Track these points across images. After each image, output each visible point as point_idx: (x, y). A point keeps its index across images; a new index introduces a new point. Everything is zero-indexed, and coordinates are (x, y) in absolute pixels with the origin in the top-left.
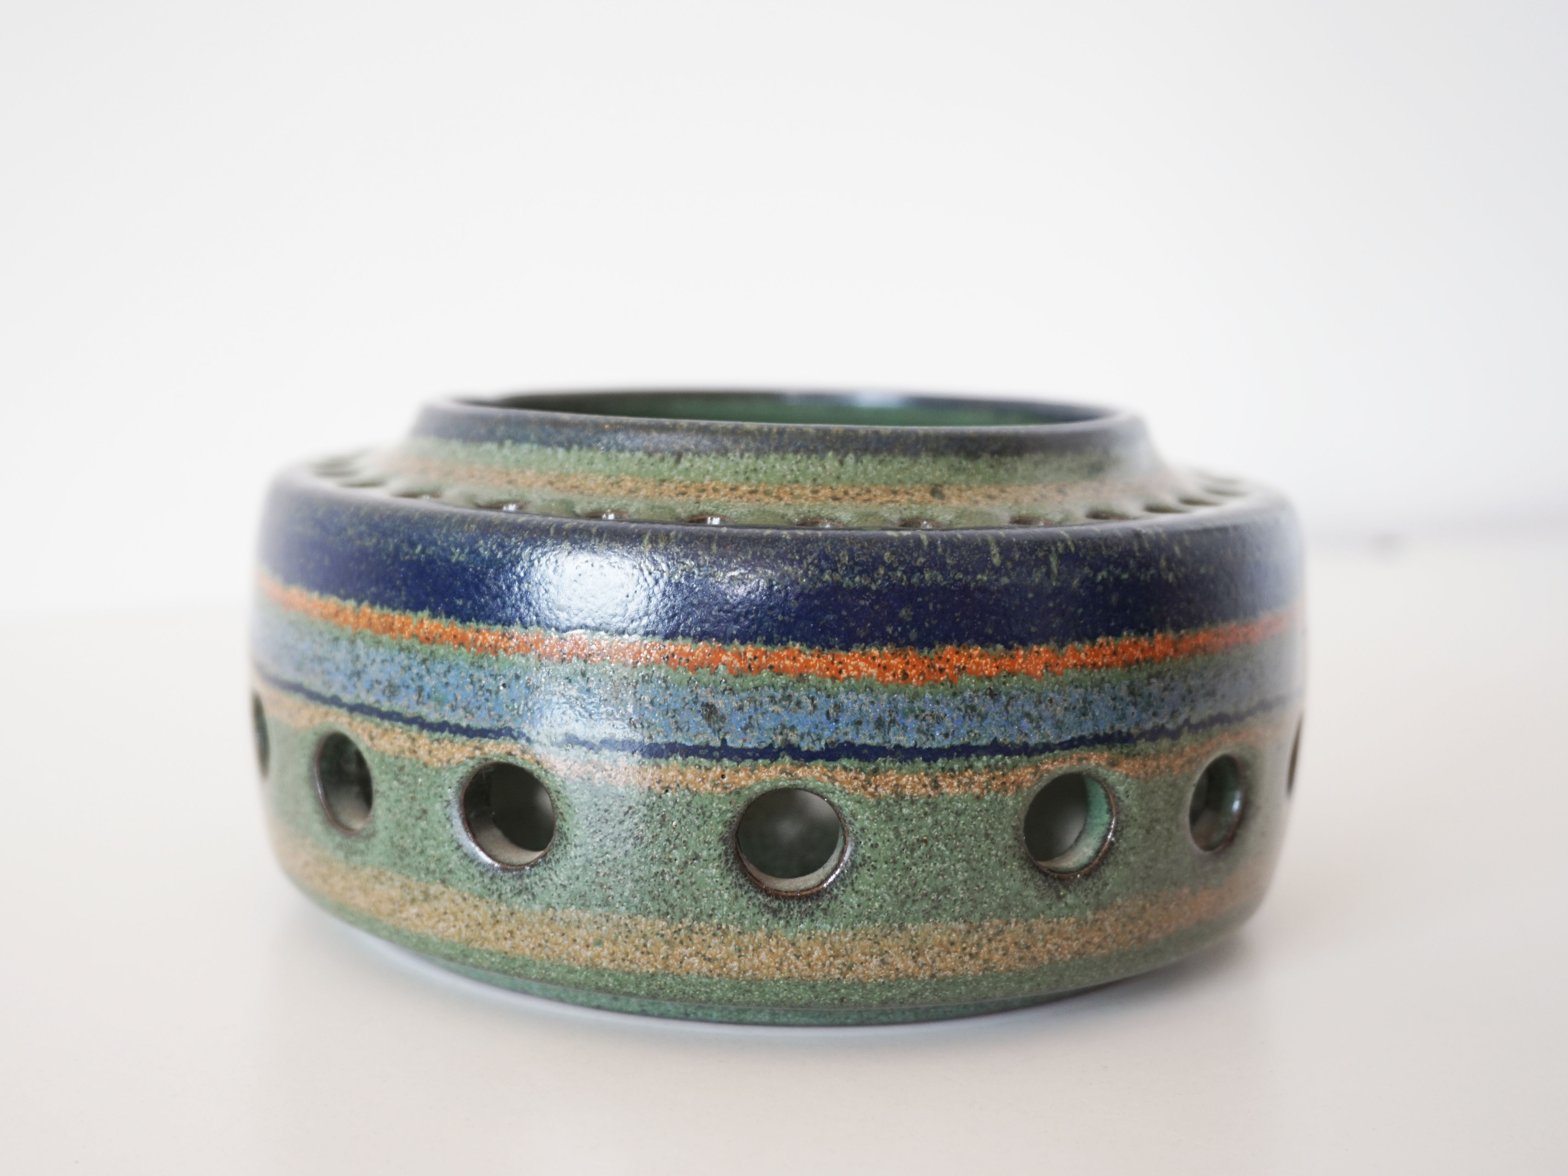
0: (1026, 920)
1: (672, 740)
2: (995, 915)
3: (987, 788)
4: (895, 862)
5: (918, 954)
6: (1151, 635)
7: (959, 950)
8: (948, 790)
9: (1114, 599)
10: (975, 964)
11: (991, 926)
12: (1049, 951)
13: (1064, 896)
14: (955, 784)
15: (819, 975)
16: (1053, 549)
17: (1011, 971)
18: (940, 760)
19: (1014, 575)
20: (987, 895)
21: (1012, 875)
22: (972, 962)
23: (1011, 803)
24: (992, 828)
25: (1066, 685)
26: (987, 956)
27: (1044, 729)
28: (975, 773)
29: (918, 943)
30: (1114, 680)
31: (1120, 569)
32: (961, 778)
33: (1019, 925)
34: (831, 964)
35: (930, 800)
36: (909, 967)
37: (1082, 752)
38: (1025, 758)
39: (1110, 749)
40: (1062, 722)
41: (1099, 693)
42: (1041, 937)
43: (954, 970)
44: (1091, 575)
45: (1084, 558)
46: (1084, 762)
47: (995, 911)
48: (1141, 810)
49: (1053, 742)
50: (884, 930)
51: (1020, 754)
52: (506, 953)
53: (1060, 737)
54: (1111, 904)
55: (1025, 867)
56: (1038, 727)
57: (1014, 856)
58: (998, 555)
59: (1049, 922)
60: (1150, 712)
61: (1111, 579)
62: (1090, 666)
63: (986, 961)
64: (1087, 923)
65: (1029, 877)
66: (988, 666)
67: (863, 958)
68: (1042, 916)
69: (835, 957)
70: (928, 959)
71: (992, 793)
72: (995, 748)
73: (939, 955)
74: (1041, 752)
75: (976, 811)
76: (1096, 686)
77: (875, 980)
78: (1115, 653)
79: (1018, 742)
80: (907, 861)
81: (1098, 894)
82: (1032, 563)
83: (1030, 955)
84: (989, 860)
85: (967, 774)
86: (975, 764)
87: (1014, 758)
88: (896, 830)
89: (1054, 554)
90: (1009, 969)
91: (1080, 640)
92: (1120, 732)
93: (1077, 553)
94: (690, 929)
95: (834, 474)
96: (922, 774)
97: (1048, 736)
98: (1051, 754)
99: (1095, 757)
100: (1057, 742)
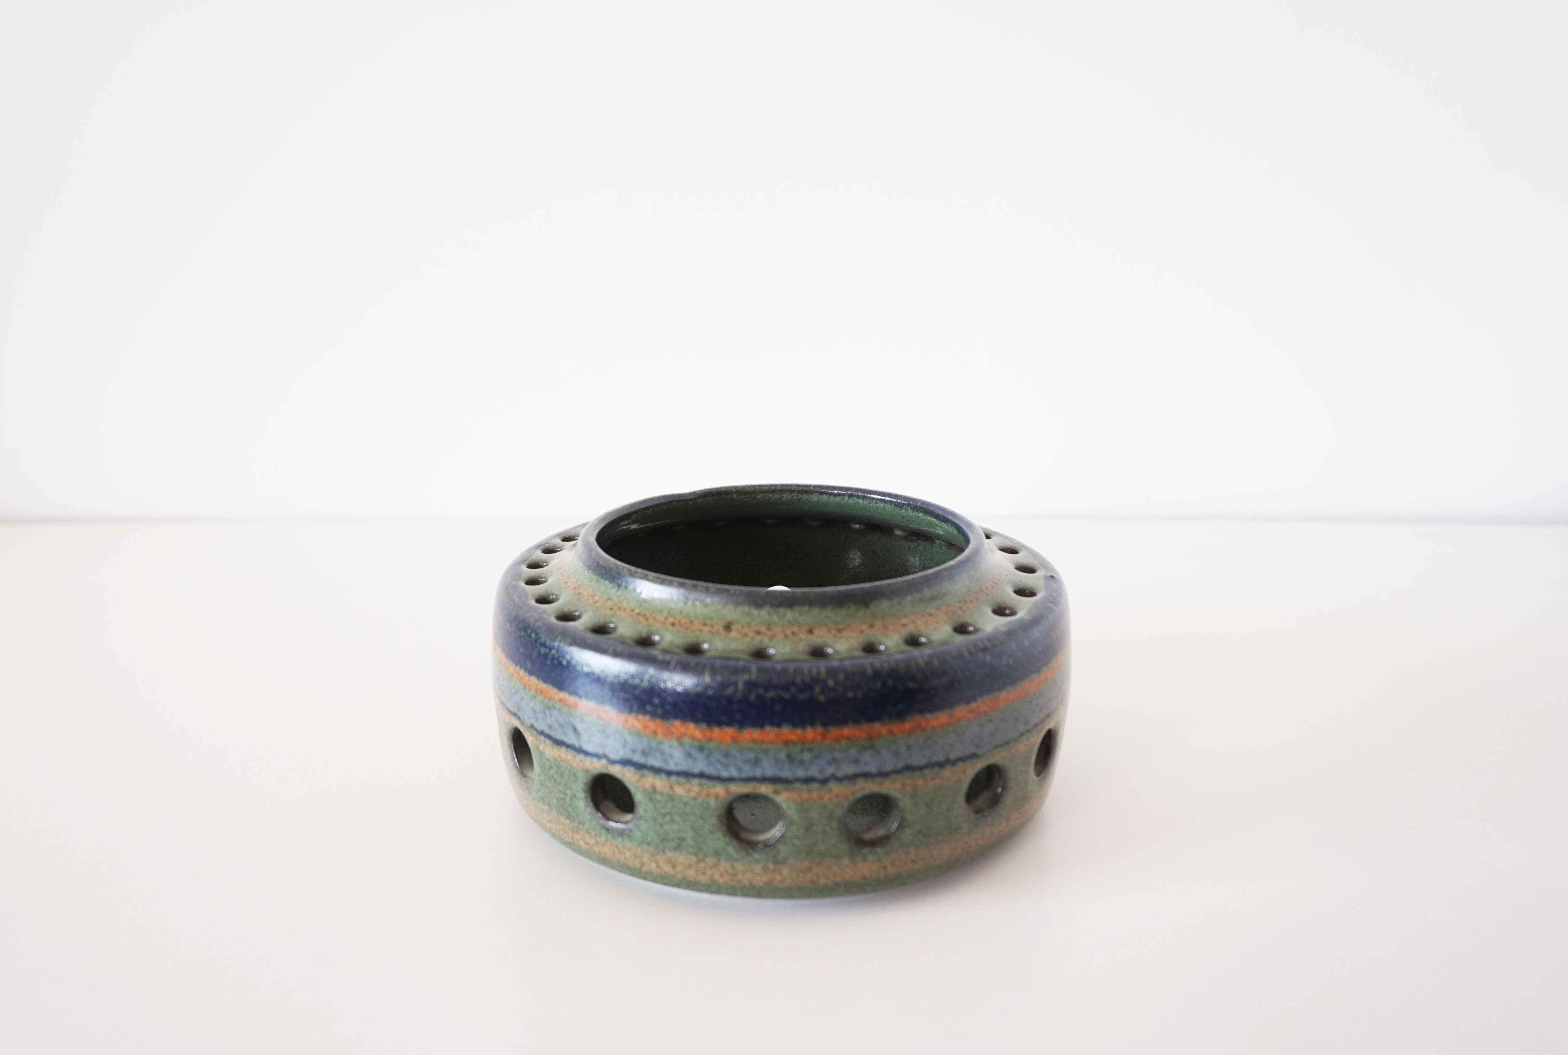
0: (731, 862)
1: (564, 740)
2: (711, 856)
3: (699, 794)
5: (674, 867)
6: (804, 728)
7: (695, 869)
8: (678, 791)
9: (777, 707)
12: (748, 879)
18: (673, 776)
22: (704, 875)
23: (713, 803)
24: (704, 814)
25: (744, 749)
26: (711, 875)
27: (731, 770)
28: (692, 786)
30: (776, 749)
38: (719, 782)
39: (773, 785)
40: (742, 768)
41: (766, 755)
42: (741, 871)
44: (764, 694)
46: (758, 789)
48: (801, 817)
57: (719, 829)
60: (803, 768)
66: (698, 733)
67: (648, 861)
70: (679, 869)
72: (701, 776)
73: (684, 868)
83: (736, 879)
87: (713, 781)
88: (654, 805)
91: (754, 727)
92: (780, 777)
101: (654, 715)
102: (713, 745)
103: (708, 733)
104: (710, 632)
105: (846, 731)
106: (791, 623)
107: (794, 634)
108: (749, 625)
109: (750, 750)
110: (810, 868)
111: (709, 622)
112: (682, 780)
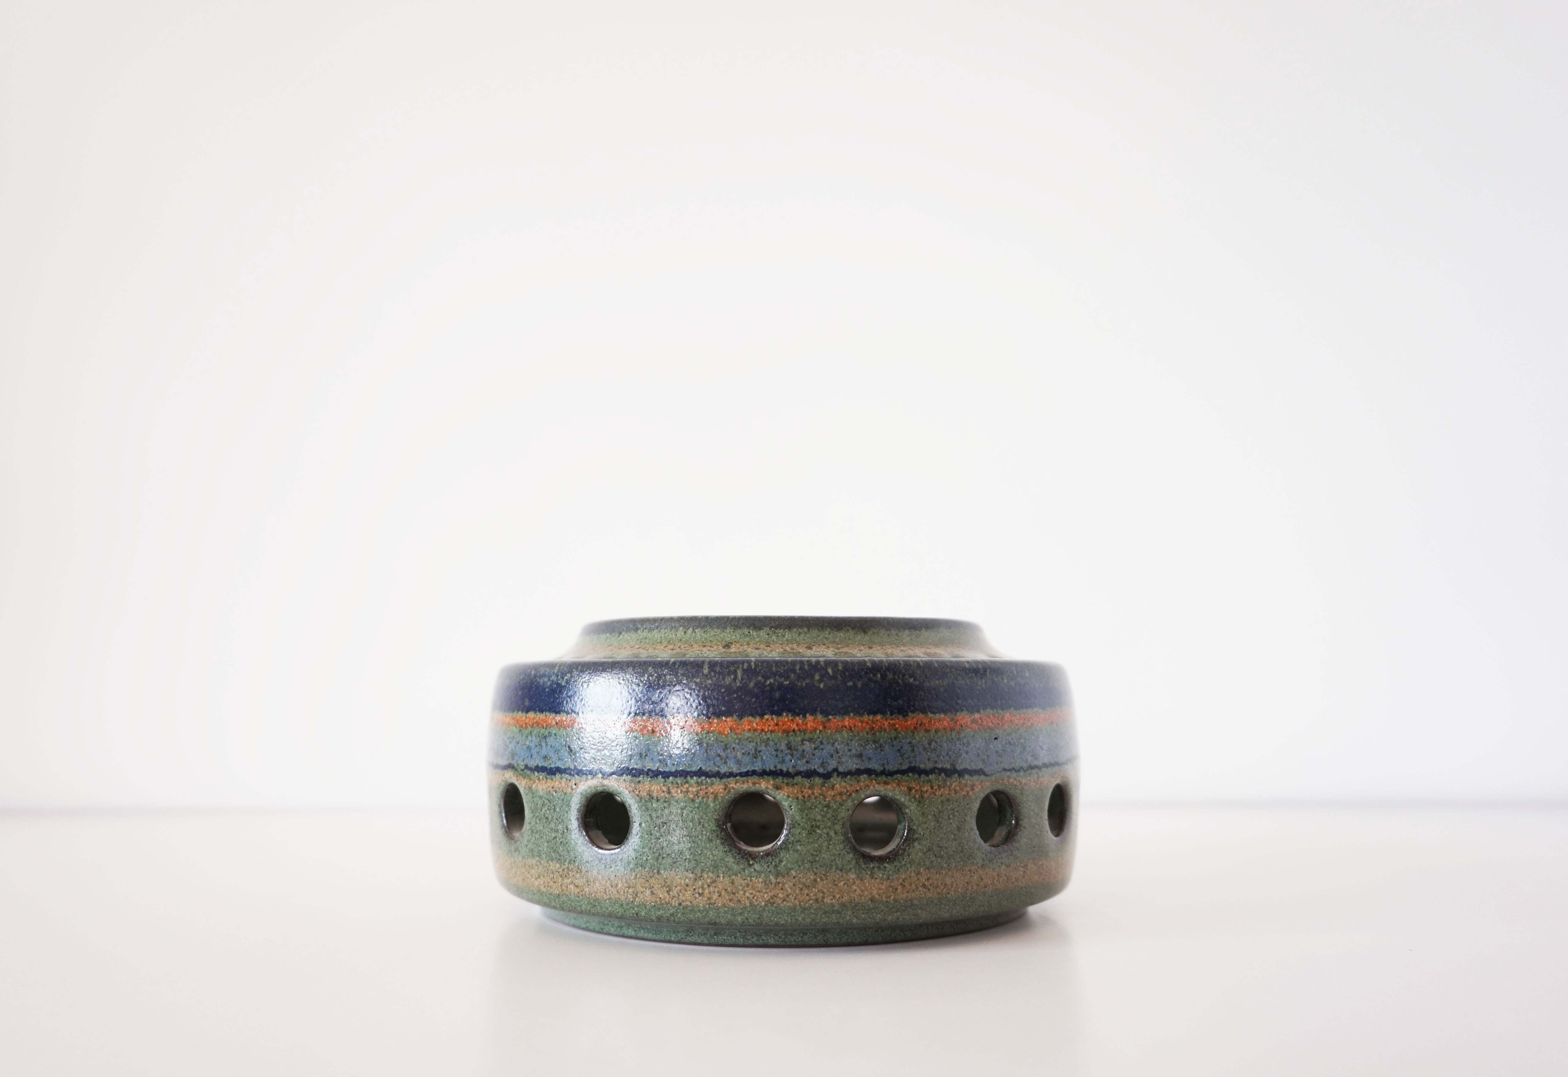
0: (730, 876)
1: (557, 766)
2: (709, 871)
3: (697, 794)
4: (651, 834)
5: (670, 890)
6: (804, 716)
7: (692, 890)
8: (675, 795)
9: (777, 695)
10: (702, 899)
11: (708, 877)
12: (748, 898)
13: (753, 864)
14: (679, 792)
15: (623, 898)
16: (741, 666)
17: (725, 907)
18: (671, 778)
19: (714, 679)
20: (703, 858)
21: (717, 848)
22: (701, 898)
23: (712, 805)
24: (702, 818)
25: (744, 740)
26: (709, 896)
27: (730, 764)
28: (690, 786)
29: (668, 883)
30: (776, 740)
31: (783, 679)
32: (682, 788)
33: (725, 879)
34: (627, 892)
35: (666, 800)
36: (666, 898)
37: (755, 779)
38: (718, 779)
39: (774, 779)
40: (741, 761)
41: (766, 746)
42: (741, 888)
43: (691, 902)
44: (763, 681)
45: (760, 672)
46: (757, 785)
47: (709, 868)
48: (803, 818)
49: (735, 772)
50: (650, 874)
51: (715, 777)
52: (516, 885)
53: (740, 770)
54: (788, 874)
55: (725, 844)
56: (726, 763)
57: (717, 836)
58: (707, 669)
59: (745, 879)
60: (804, 761)
61: (776, 684)
62: (759, 731)
63: (709, 899)
64: (772, 883)
65: (728, 850)
66: (696, 726)
67: (642, 889)
68: (739, 875)
69: (629, 888)
70: (675, 893)
71: (700, 798)
72: (700, 773)
73: (681, 891)
74: (728, 777)
75: (692, 807)
76: (764, 742)
77: (650, 904)
78: (777, 725)
79: (714, 770)
80: (658, 834)
81: (776, 866)
82: (726, 673)
83: (736, 899)
84: (702, 837)
85: (685, 786)
86: (690, 781)
87: (712, 779)
88: (650, 815)
89: (741, 669)
90: (724, 905)
91: (752, 715)
92: (781, 770)
93: (755, 669)
94: (568, 868)
95: (679, 638)
96: (662, 785)
97: (732, 768)
98: (734, 779)
99: (764, 783)
100: (738, 772)
101: (652, 713)
102: (712, 737)
103: (707, 725)
105: (847, 721)
108: (748, 644)
109: (750, 740)
111: (708, 644)
112: (680, 780)
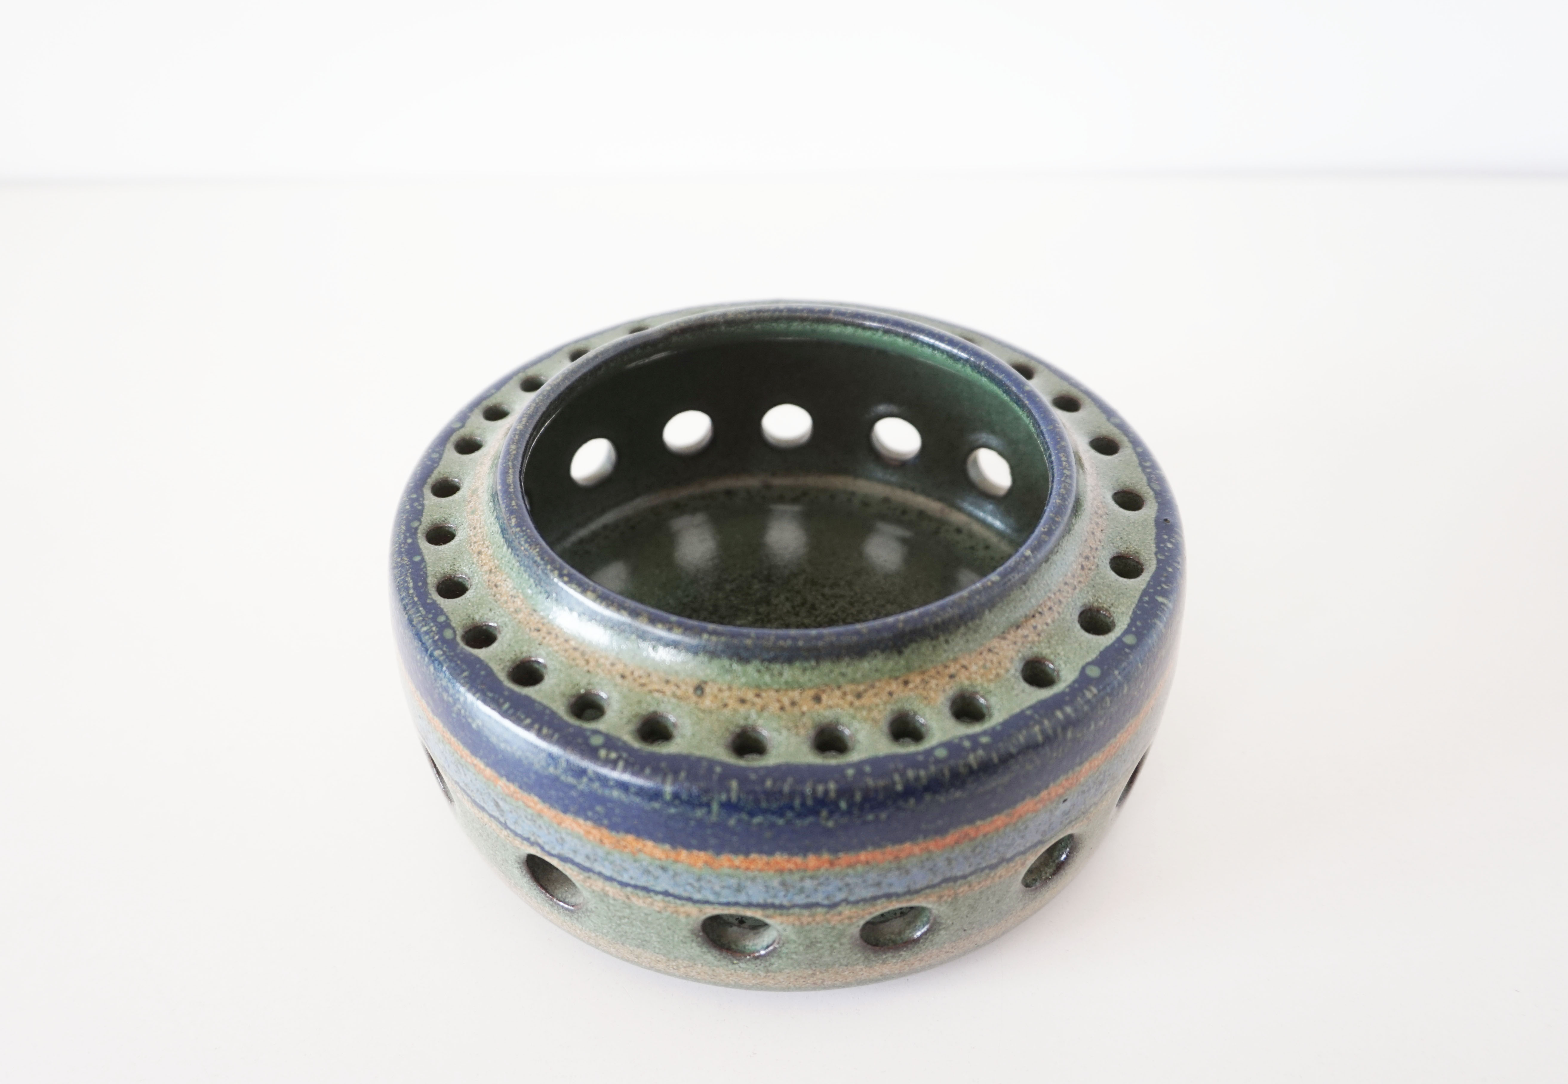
3: (664, 909)
13: (738, 963)
19: (680, 808)
21: (692, 948)
23: (684, 920)
24: (673, 927)
25: (722, 875)
27: (705, 893)
28: (654, 901)
30: (766, 878)
32: (645, 900)
35: (626, 902)
37: (739, 908)
38: (689, 902)
40: (720, 893)
41: (752, 882)
46: (740, 911)
49: (712, 900)
51: (686, 900)
53: (718, 899)
56: (699, 891)
57: (694, 940)
60: (803, 895)
62: (743, 868)
66: (658, 853)
76: (750, 879)
85: (649, 899)
86: (654, 897)
87: (682, 901)
91: (734, 853)
92: (774, 903)
96: (618, 889)
97: (708, 897)
98: (710, 905)
99: (752, 911)
100: (716, 901)
101: (598, 821)
102: (679, 867)
103: (672, 854)
104: (674, 695)
105: (863, 856)
106: (790, 686)
107: (793, 704)
108: (730, 688)
109: (730, 876)
110: (814, 974)
111: (672, 678)
112: (641, 893)
